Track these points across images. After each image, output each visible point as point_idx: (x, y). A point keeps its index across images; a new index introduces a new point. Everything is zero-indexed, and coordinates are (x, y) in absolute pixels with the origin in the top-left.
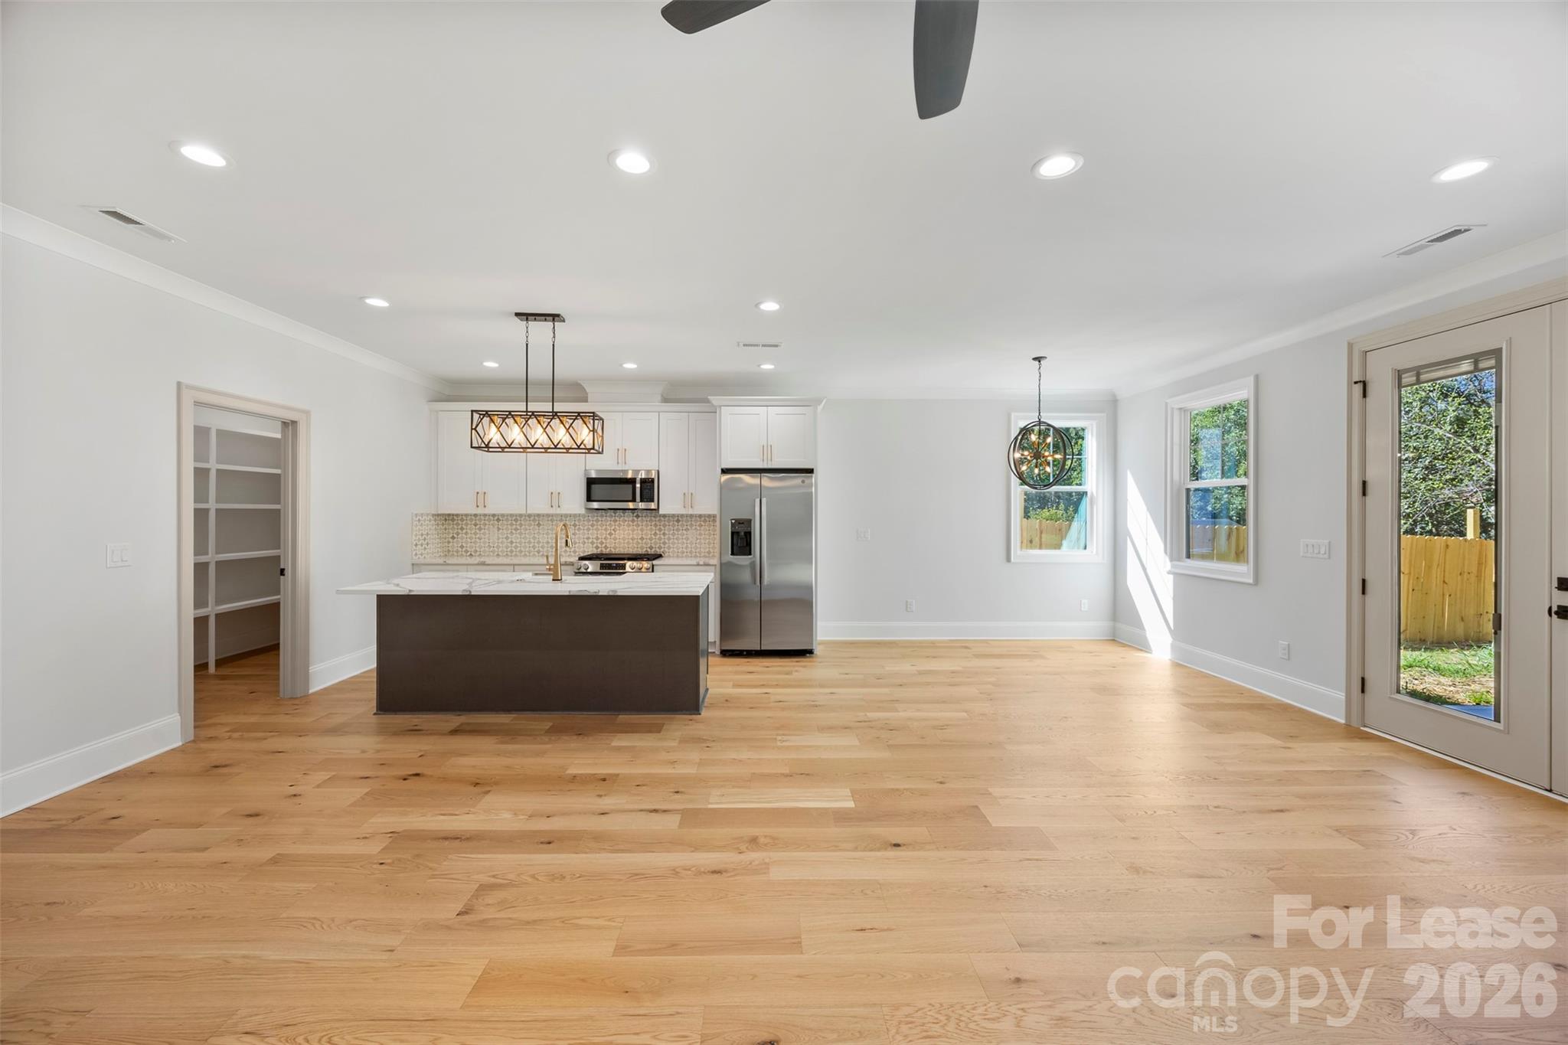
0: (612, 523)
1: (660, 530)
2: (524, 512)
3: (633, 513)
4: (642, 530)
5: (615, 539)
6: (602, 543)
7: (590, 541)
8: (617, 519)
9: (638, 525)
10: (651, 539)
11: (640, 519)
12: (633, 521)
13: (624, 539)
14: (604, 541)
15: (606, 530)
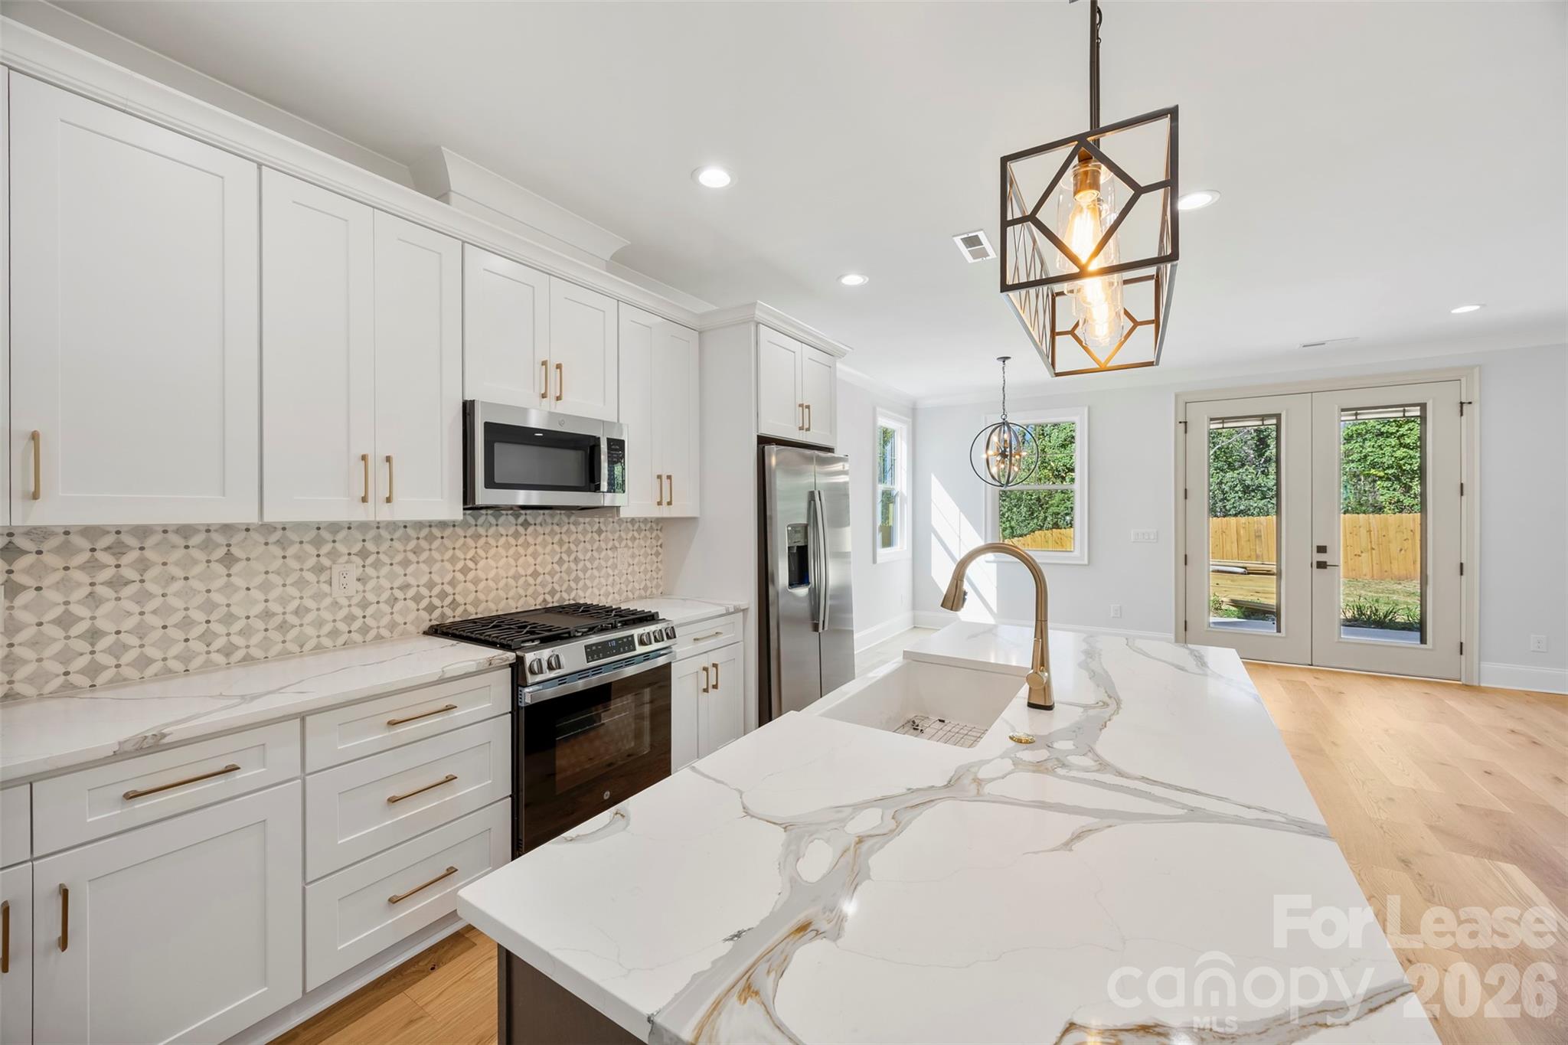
0: (470, 542)
1: (569, 552)
2: (253, 519)
3: (517, 517)
4: (535, 555)
5: (476, 581)
6: (443, 595)
7: (411, 593)
8: (481, 531)
9: (527, 545)
10: (552, 574)
11: (531, 529)
12: (516, 535)
13: (496, 580)
14: (448, 589)
15: (453, 560)
